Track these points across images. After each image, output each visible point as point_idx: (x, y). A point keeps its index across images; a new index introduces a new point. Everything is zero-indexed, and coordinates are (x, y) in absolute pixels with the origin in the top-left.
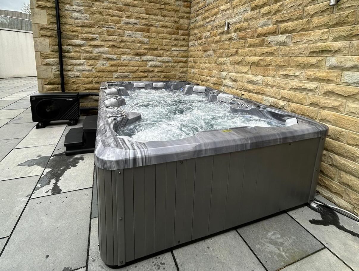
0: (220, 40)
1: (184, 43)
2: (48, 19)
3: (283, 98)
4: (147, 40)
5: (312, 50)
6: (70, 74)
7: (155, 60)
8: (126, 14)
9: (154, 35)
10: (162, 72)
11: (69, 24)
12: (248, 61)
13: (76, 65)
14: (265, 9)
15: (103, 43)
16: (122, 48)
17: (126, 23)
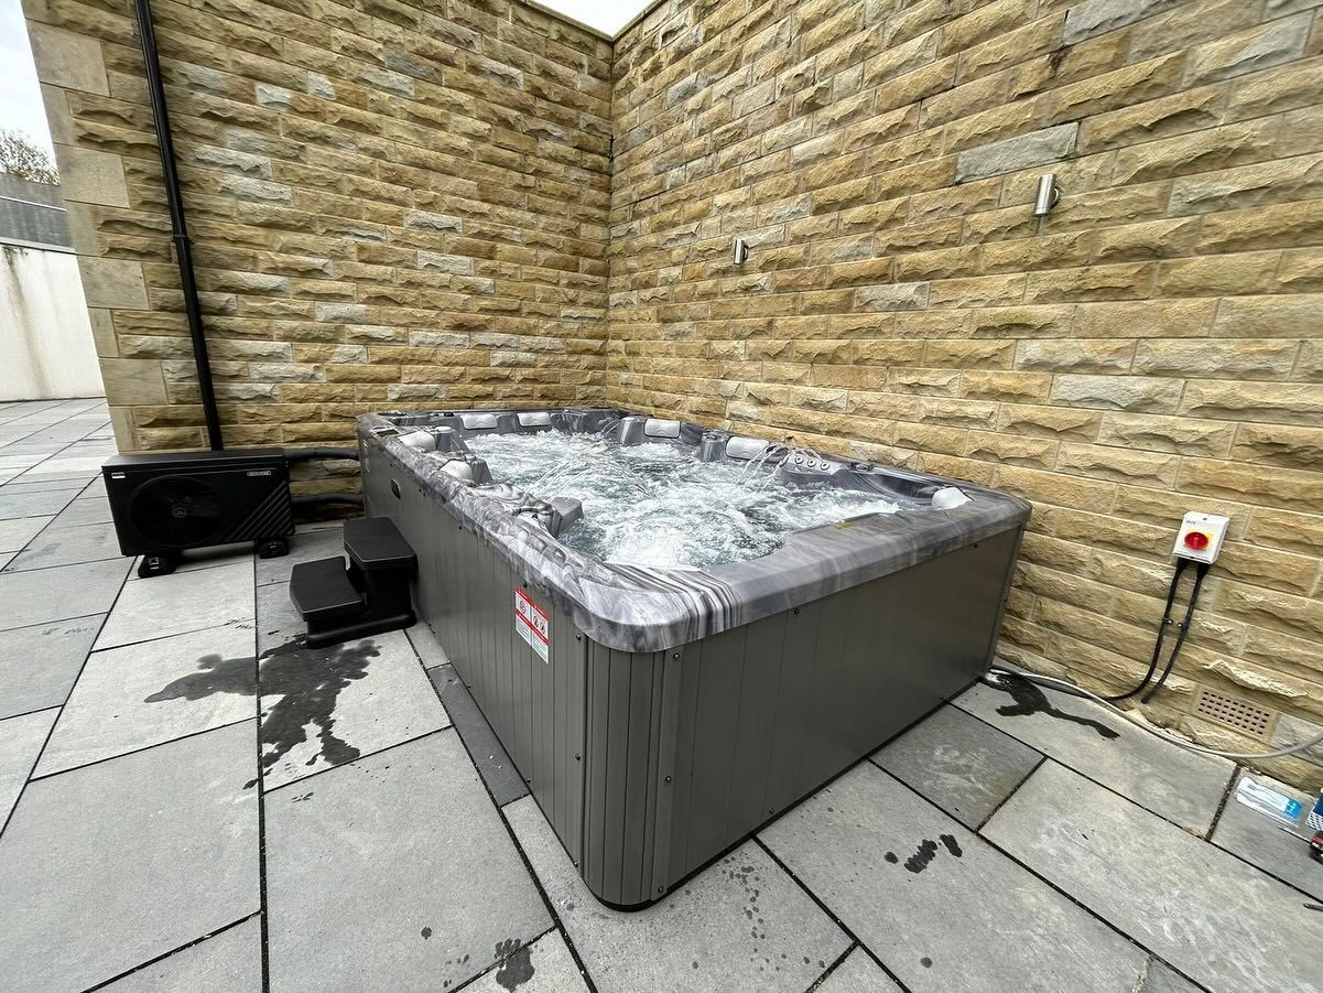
0: (715, 290)
1: (595, 296)
2: (131, 190)
3: (905, 443)
4: (488, 281)
5: (982, 325)
6: (236, 388)
7: (515, 345)
8: (418, 196)
9: (507, 268)
10: (535, 380)
11: (217, 214)
12: (806, 350)
13: (257, 357)
14: (857, 213)
15: (347, 287)
16: (413, 305)
17: (421, 226)
